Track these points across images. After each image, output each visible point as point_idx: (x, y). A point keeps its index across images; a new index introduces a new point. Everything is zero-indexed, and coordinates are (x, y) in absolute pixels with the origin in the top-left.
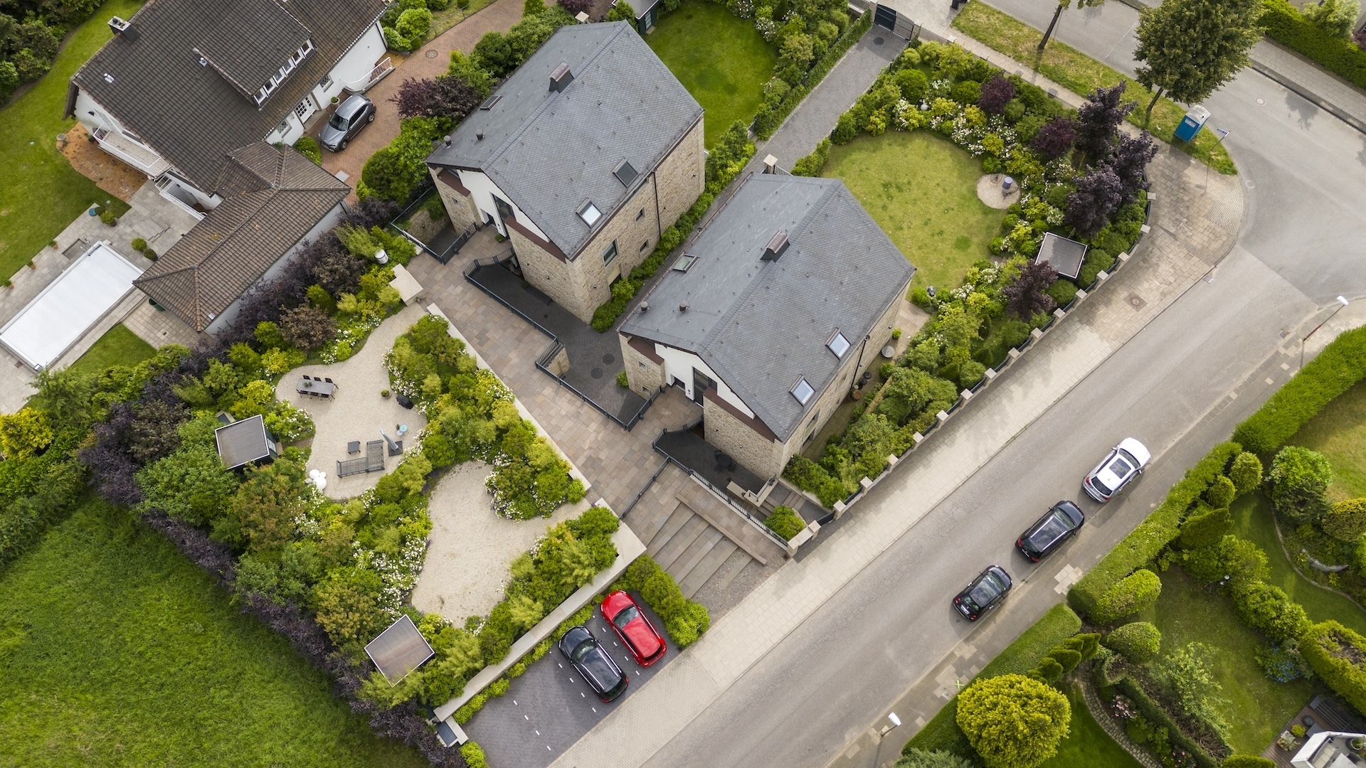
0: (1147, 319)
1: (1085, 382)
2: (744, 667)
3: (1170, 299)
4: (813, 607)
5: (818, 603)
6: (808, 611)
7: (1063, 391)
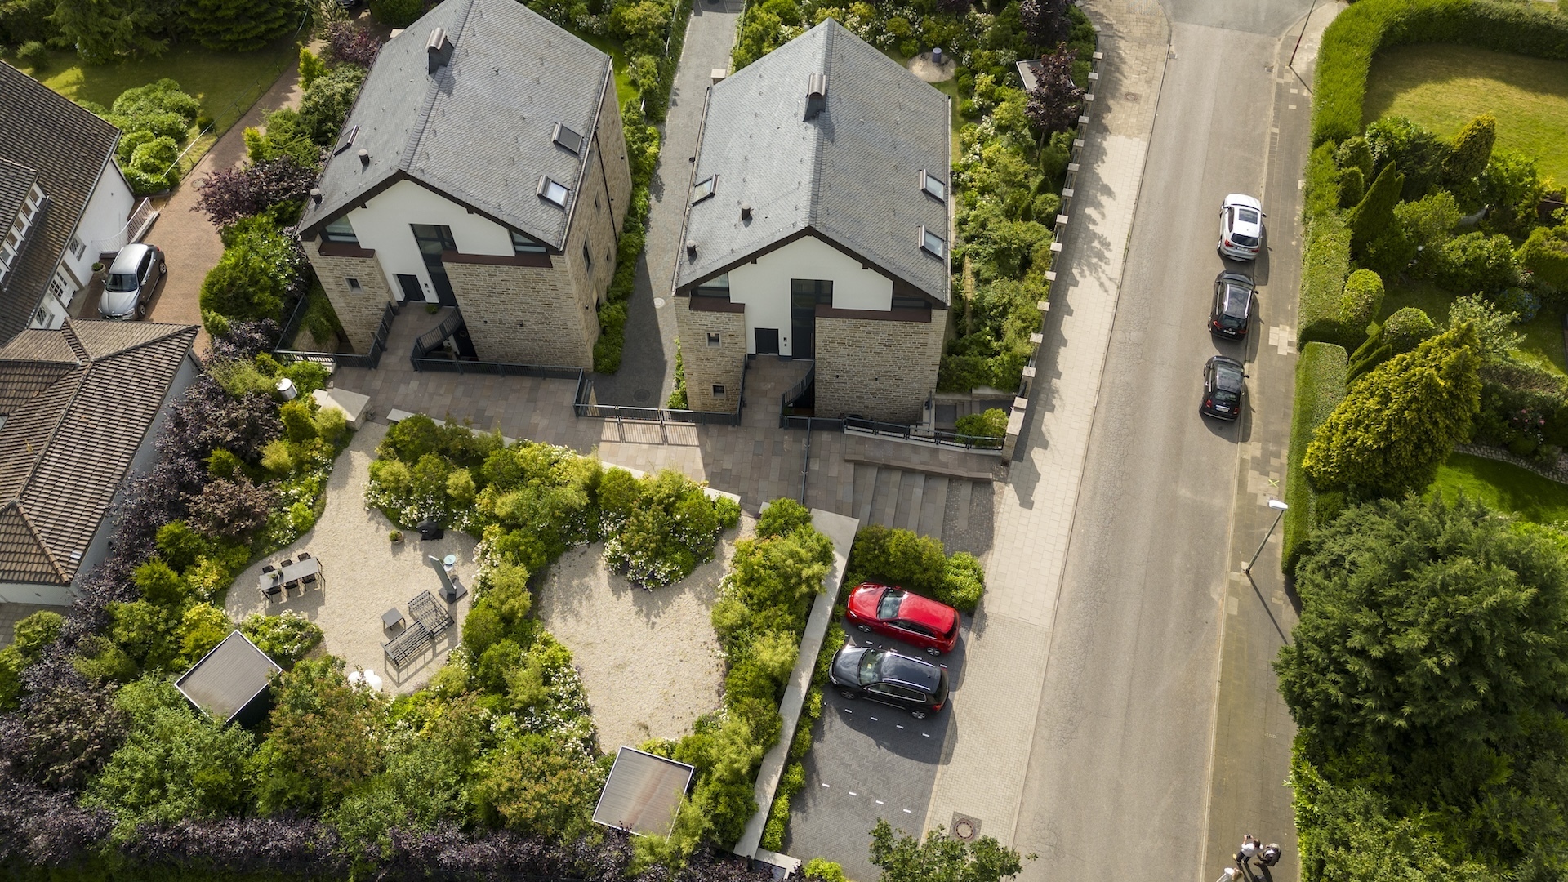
0: (1152, 105)
1: (1147, 177)
2: (1053, 593)
3: (1157, 84)
4: (1072, 495)
5: (1075, 488)
6: (1072, 502)
7: (1135, 192)
